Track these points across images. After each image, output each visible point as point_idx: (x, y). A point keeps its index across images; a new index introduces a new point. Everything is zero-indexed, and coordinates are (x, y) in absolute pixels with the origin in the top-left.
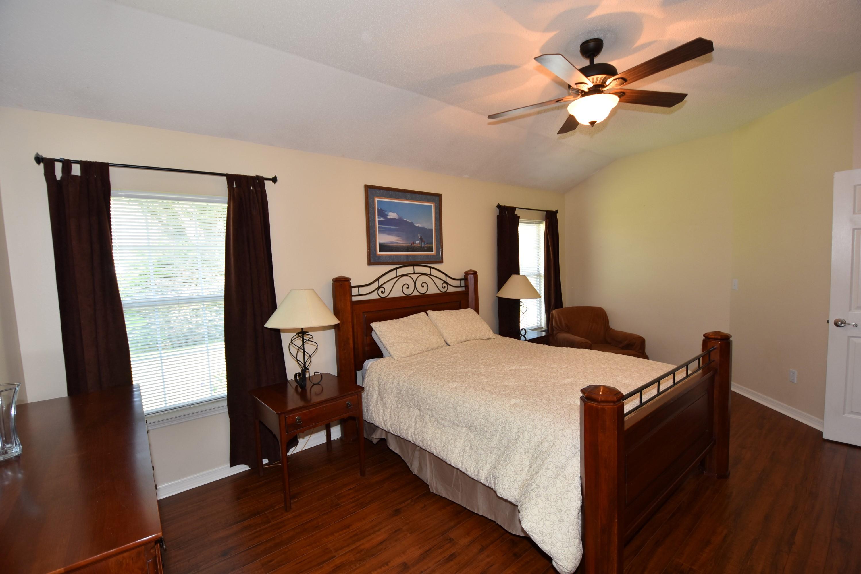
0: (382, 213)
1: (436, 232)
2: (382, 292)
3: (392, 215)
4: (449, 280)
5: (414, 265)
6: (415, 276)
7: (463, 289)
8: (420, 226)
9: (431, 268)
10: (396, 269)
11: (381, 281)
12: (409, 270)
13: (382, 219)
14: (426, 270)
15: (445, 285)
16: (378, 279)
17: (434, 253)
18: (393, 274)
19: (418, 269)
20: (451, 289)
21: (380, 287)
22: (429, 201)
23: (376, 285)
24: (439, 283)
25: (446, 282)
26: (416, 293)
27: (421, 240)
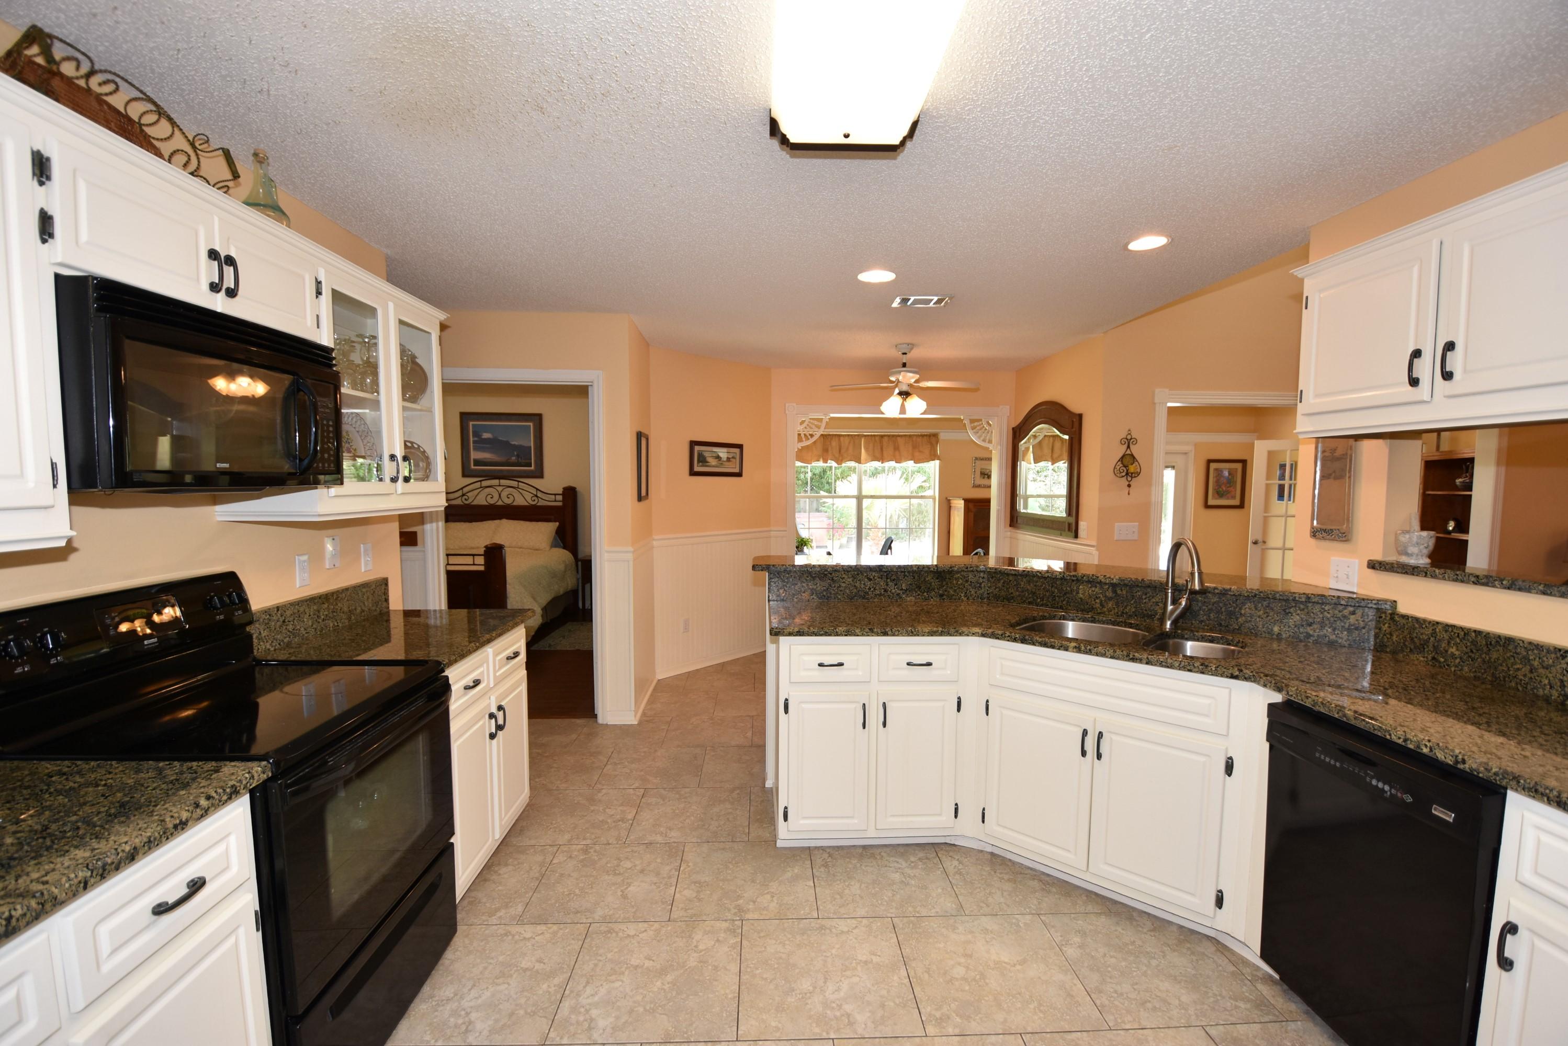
0: (476, 434)
1: (535, 449)
2: (466, 500)
3: (486, 435)
4: (539, 494)
5: (499, 478)
6: (500, 489)
7: (560, 504)
8: (516, 443)
9: (519, 481)
10: (481, 481)
11: (465, 490)
12: (496, 482)
13: (476, 439)
14: (514, 483)
15: (535, 498)
16: (462, 489)
17: (533, 468)
18: (478, 485)
19: (503, 482)
20: (541, 503)
21: (463, 495)
22: (526, 421)
23: (460, 493)
24: (528, 497)
25: (536, 496)
26: (500, 503)
27: (518, 456)
